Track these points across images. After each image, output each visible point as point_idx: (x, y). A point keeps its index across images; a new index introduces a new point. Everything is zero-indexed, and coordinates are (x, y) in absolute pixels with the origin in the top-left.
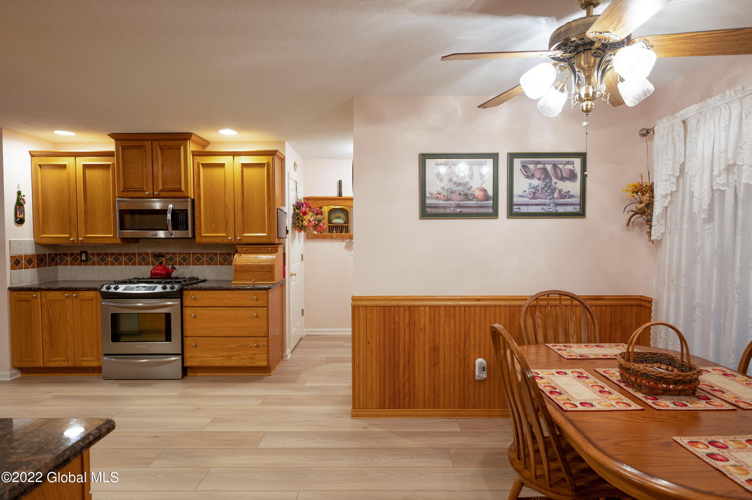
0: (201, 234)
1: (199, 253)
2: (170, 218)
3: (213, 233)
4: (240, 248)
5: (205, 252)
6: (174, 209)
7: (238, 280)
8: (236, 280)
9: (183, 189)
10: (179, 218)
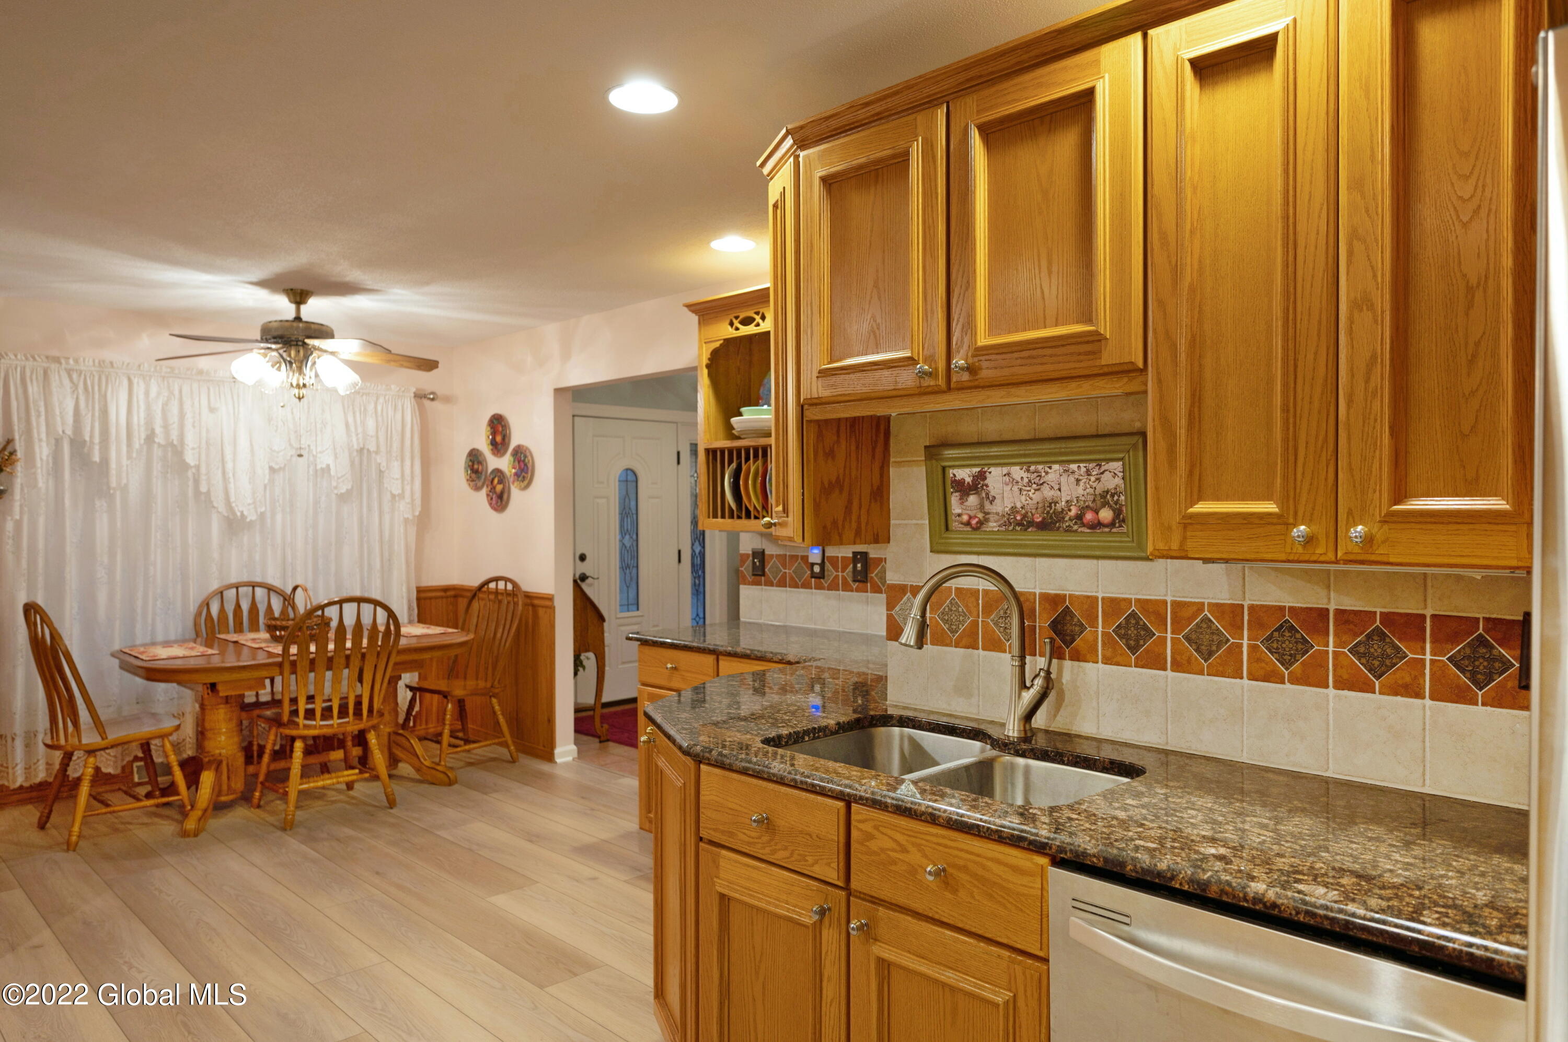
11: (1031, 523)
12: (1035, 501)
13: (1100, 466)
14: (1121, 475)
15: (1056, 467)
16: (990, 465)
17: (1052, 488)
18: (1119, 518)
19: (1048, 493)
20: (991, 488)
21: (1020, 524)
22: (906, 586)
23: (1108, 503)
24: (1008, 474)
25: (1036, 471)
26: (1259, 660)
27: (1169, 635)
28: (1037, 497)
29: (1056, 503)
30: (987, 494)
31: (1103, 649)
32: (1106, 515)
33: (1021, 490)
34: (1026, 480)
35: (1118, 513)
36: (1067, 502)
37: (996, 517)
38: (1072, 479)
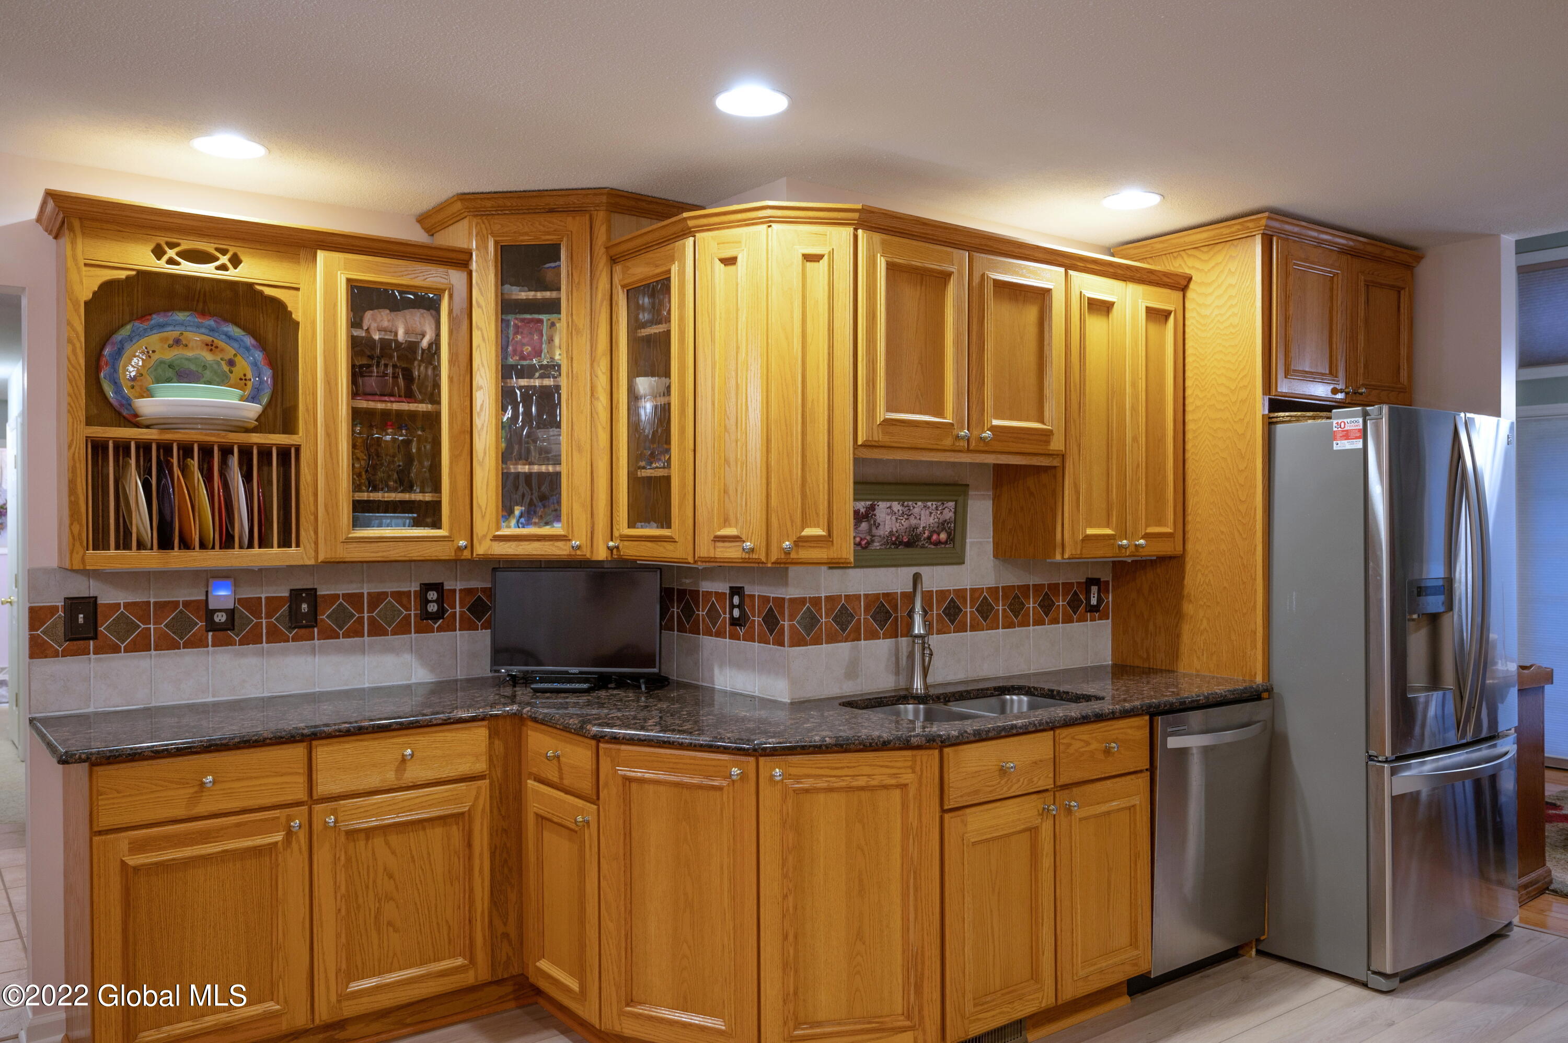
11: (901, 543)
12: (905, 527)
13: (943, 504)
14: (953, 510)
15: (920, 503)
16: (878, 500)
17: (916, 518)
18: (951, 538)
19: (913, 521)
20: (877, 517)
21: (894, 543)
22: (805, 598)
23: (945, 528)
24: (890, 507)
25: (908, 506)
26: (1007, 617)
27: (968, 610)
28: (906, 524)
29: (917, 528)
30: (875, 522)
31: (937, 625)
32: (943, 536)
33: (897, 519)
34: (901, 512)
35: (949, 534)
36: (923, 527)
37: (879, 539)
38: (928, 512)
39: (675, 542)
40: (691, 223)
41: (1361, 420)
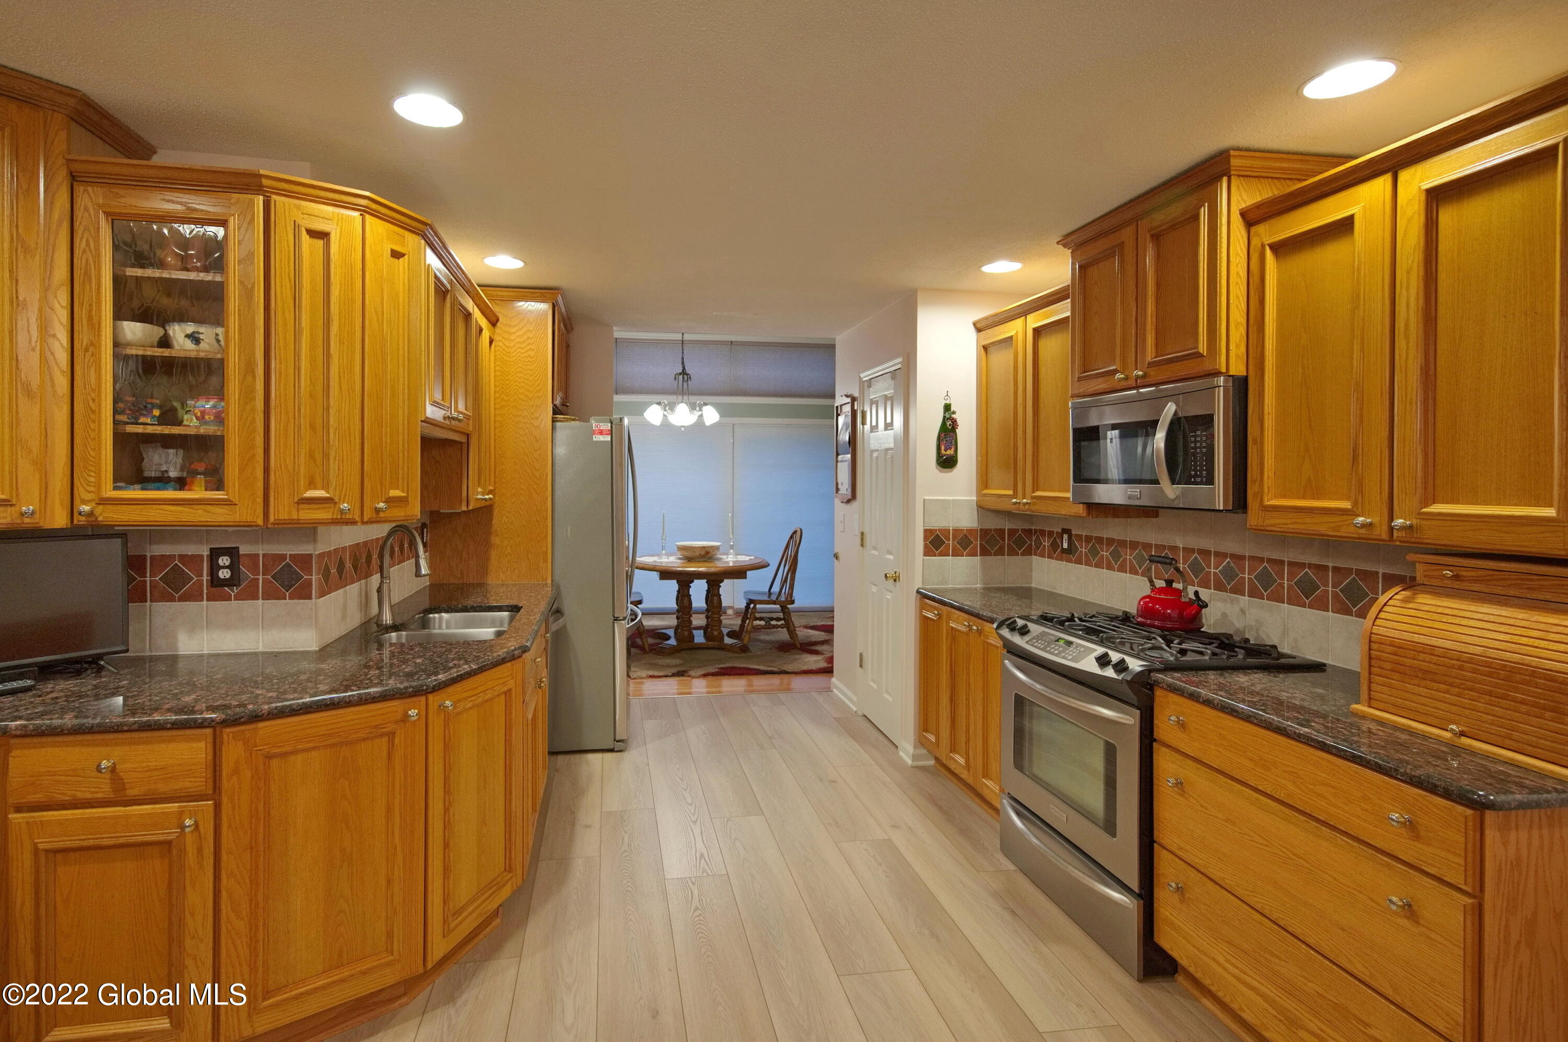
0: (1262, 500)
1: (1310, 566)
2: (1162, 445)
3: (1304, 498)
4: (1428, 567)
5: (1330, 565)
6: (1180, 415)
7: (1381, 706)
8: (1374, 703)
9: (1203, 348)
10: (1193, 445)
22: (331, 551)
39: (236, 505)
40: (265, 182)
41: (609, 424)
